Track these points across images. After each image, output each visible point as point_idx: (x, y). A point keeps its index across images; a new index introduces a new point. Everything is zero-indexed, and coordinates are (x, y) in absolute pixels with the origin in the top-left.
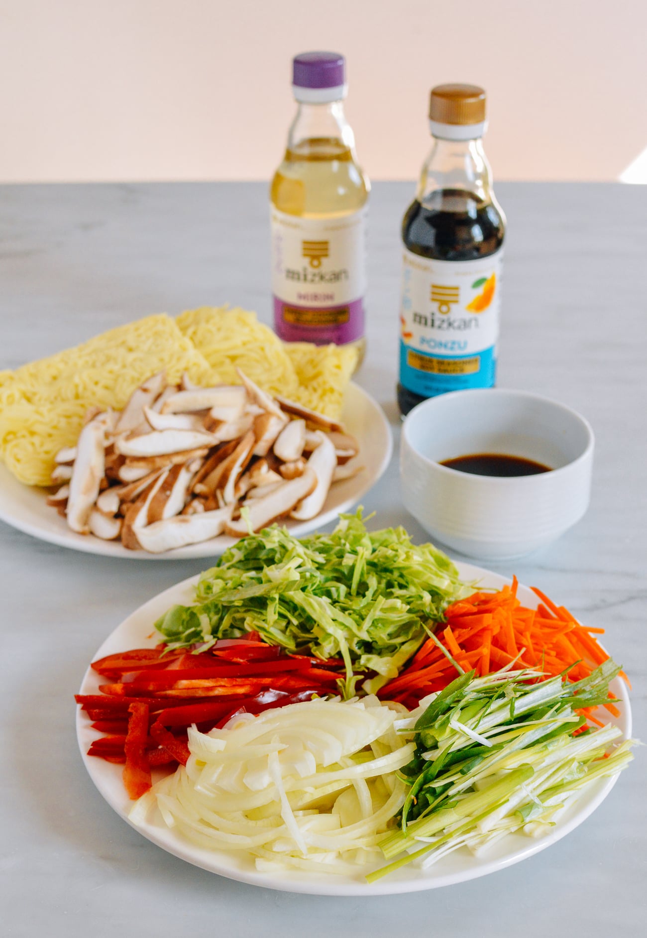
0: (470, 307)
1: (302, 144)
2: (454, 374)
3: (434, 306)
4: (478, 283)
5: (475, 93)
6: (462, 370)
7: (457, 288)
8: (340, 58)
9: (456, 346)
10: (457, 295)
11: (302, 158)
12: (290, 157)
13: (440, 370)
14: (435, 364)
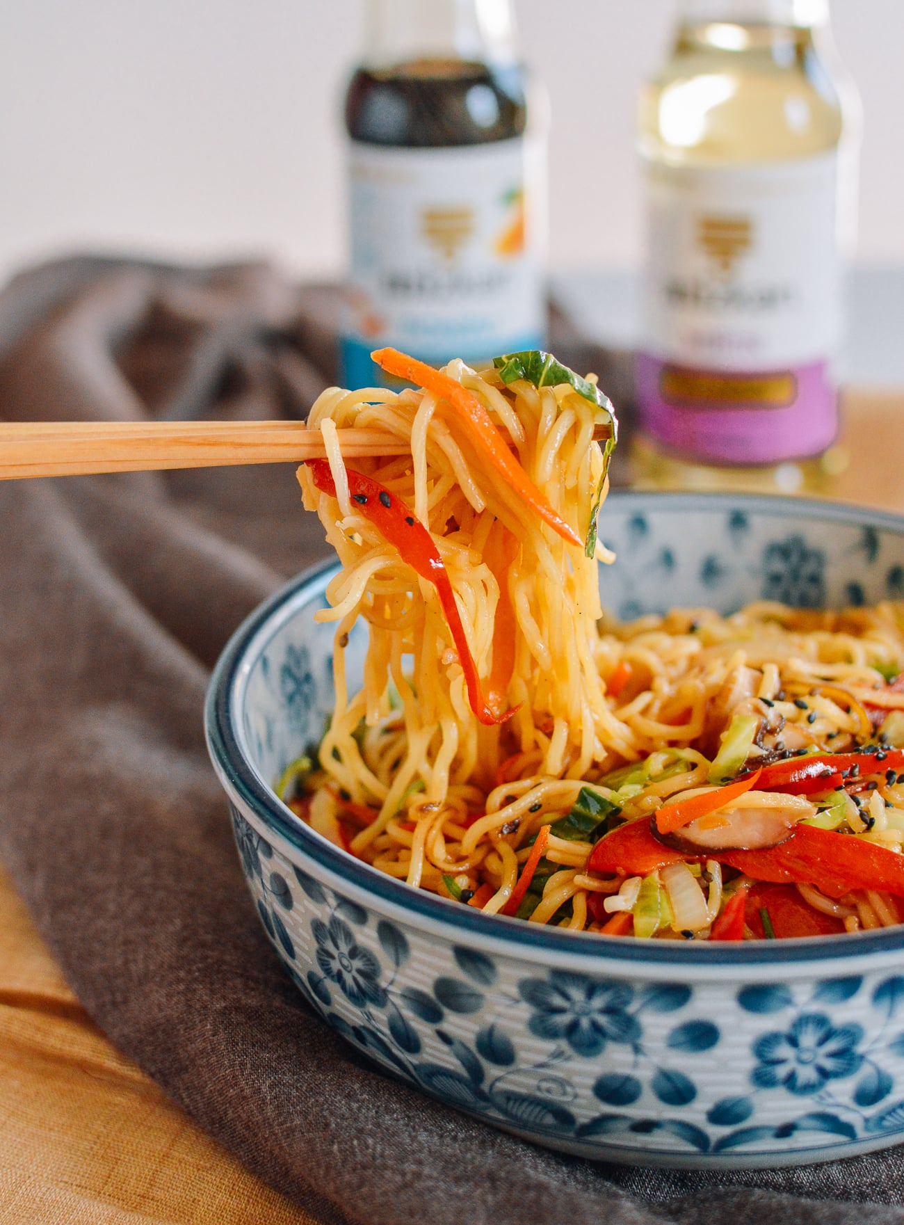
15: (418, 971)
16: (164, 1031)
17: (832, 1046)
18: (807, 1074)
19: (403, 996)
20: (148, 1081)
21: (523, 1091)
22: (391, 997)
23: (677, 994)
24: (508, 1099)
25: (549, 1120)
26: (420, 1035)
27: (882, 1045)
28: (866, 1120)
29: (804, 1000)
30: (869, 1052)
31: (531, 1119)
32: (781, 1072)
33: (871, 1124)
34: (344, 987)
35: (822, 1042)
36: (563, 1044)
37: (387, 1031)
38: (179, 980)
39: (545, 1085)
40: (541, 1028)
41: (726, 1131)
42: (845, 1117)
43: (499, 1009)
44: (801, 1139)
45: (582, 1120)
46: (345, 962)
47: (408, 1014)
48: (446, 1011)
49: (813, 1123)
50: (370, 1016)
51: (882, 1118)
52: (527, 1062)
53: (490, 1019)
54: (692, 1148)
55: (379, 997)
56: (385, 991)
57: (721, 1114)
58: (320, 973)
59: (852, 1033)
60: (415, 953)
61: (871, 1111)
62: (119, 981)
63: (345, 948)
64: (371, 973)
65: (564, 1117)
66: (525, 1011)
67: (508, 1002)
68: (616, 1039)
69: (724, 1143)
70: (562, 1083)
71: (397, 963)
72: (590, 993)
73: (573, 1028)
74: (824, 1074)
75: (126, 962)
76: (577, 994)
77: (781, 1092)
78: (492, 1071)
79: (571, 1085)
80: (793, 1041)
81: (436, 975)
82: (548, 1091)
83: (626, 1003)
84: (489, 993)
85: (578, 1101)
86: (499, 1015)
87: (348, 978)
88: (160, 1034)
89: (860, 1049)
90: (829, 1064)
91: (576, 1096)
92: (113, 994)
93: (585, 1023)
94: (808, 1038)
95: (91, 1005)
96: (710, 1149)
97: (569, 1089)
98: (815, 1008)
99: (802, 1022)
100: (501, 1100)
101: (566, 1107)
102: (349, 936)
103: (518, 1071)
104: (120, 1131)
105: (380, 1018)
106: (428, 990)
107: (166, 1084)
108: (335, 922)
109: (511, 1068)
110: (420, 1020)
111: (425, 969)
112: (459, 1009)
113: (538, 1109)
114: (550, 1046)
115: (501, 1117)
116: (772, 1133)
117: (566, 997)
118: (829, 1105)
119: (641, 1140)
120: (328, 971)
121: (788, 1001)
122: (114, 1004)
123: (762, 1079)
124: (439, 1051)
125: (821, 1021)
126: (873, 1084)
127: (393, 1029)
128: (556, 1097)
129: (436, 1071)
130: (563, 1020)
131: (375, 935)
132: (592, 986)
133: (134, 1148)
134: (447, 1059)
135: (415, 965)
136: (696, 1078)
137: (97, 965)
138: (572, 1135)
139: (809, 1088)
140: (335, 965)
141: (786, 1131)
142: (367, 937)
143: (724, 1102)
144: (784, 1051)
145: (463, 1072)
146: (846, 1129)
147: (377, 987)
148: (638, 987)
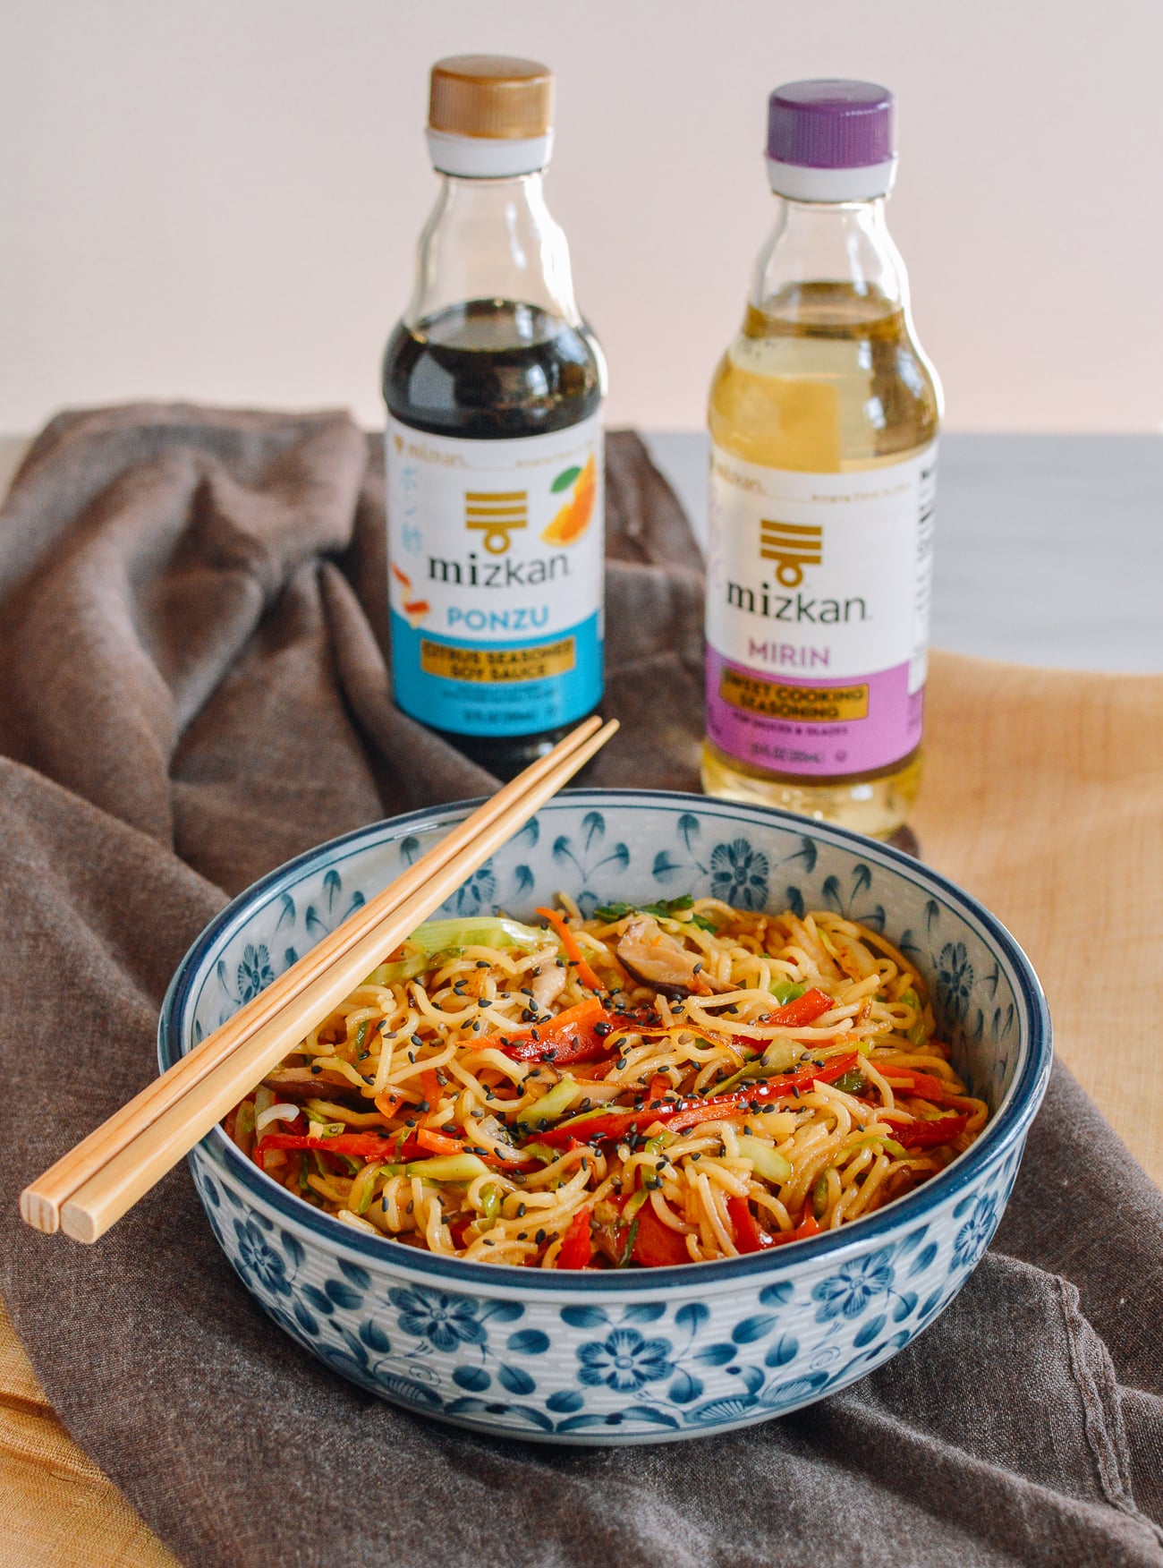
0: (550, 534)
1: (783, 298)
2: (525, 681)
3: (475, 539)
4: (561, 483)
5: (528, 72)
6: (542, 670)
7: (521, 495)
8: (886, 96)
9: (527, 620)
10: (523, 510)
11: (783, 329)
12: (757, 325)
13: (495, 675)
14: (484, 664)
15: (311, 1271)
16: (127, 1437)
17: (644, 1355)
18: (625, 1376)
19: (303, 1290)
20: (108, 1482)
21: (400, 1374)
22: (293, 1289)
23: (513, 1309)
24: (389, 1379)
25: (422, 1397)
26: (318, 1322)
27: (688, 1356)
28: (684, 1414)
29: (617, 1319)
30: (678, 1362)
31: (409, 1396)
32: (604, 1373)
33: (690, 1416)
34: (259, 1275)
35: (635, 1352)
36: (426, 1340)
37: (295, 1316)
38: (139, 1390)
39: (415, 1371)
40: (408, 1326)
41: (565, 1416)
42: (664, 1411)
43: (374, 1308)
44: (628, 1426)
45: (447, 1400)
46: (260, 1257)
47: (308, 1304)
48: (336, 1306)
49: (636, 1414)
50: (280, 1302)
51: (699, 1413)
52: (399, 1351)
53: (369, 1316)
54: (539, 1428)
55: (285, 1288)
56: (289, 1284)
57: (557, 1403)
58: (243, 1262)
59: (662, 1347)
60: (309, 1258)
61: (687, 1407)
62: (85, 1384)
63: (258, 1247)
64: (278, 1268)
65: (434, 1397)
66: (395, 1312)
67: (383, 1305)
68: (466, 1340)
69: (564, 1426)
70: (429, 1370)
71: (297, 1265)
72: (444, 1303)
73: (432, 1328)
74: (641, 1377)
75: (92, 1366)
76: (435, 1303)
77: (605, 1388)
78: (374, 1356)
79: (433, 1371)
80: (612, 1351)
81: (326, 1277)
82: (418, 1375)
83: (473, 1313)
84: (367, 1296)
85: (441, 1385)
86: (375, 1314)
87: (262, 1268)
88: (123, 1441)
89: (670, 1358)
90: (644, 1369)
91: (440, 1381)
92: (79, 1396)
93: (441, 1325)
94: (624, 1349)
95: (58, 1406)
96: (555, 1429)
97: (433, 1375)
98: (626, 1325)
99: (616, 1335)
100: (382, 1378)
101: (434, 1389)
102: (261, 1238)
103: (393, 1358)
104: (78, 1534)
105: (286, 1305)
106: (321, 1288)
107: (123, 1486)
108: (249, 1223)
109: (388, 1355)
110: (317, 1310)
111: (319, 1272)
112: (345, 1305)
113: (413, 1388)
114: (416, 1341)
115: (388, 1393)
116: (604, 1420)
117: (425, 1304)
118: (648, 1401)
119: (496, 1419)
120: (248, 1261)
121: (604, 1320)
122: (80, 1405)
123: (588, 1377)
124: (332, 1335)
125: (633, 1336)
126: (685, 1386)
127: (297, 1313)
128: (425, 1381)
129: (332, 1351)
130: (425, 1321)
131: (279, 1239)
132: (446, 1298)
133: (89, 1552)
134: (339, 1343)
135: (310, 1267)
136: (533, 1374)
137: (63, 1367)
138: (442, 1410)
139: (627, 1387)
140: (253, 1258)
141: (614, 1419)
142: (274, 1240)
143: (559, 1394)
144: (604, 1357)
145: (352, 1353)
146: (669, 1420)
147: (283, 1280)
148: (481, 1302)
